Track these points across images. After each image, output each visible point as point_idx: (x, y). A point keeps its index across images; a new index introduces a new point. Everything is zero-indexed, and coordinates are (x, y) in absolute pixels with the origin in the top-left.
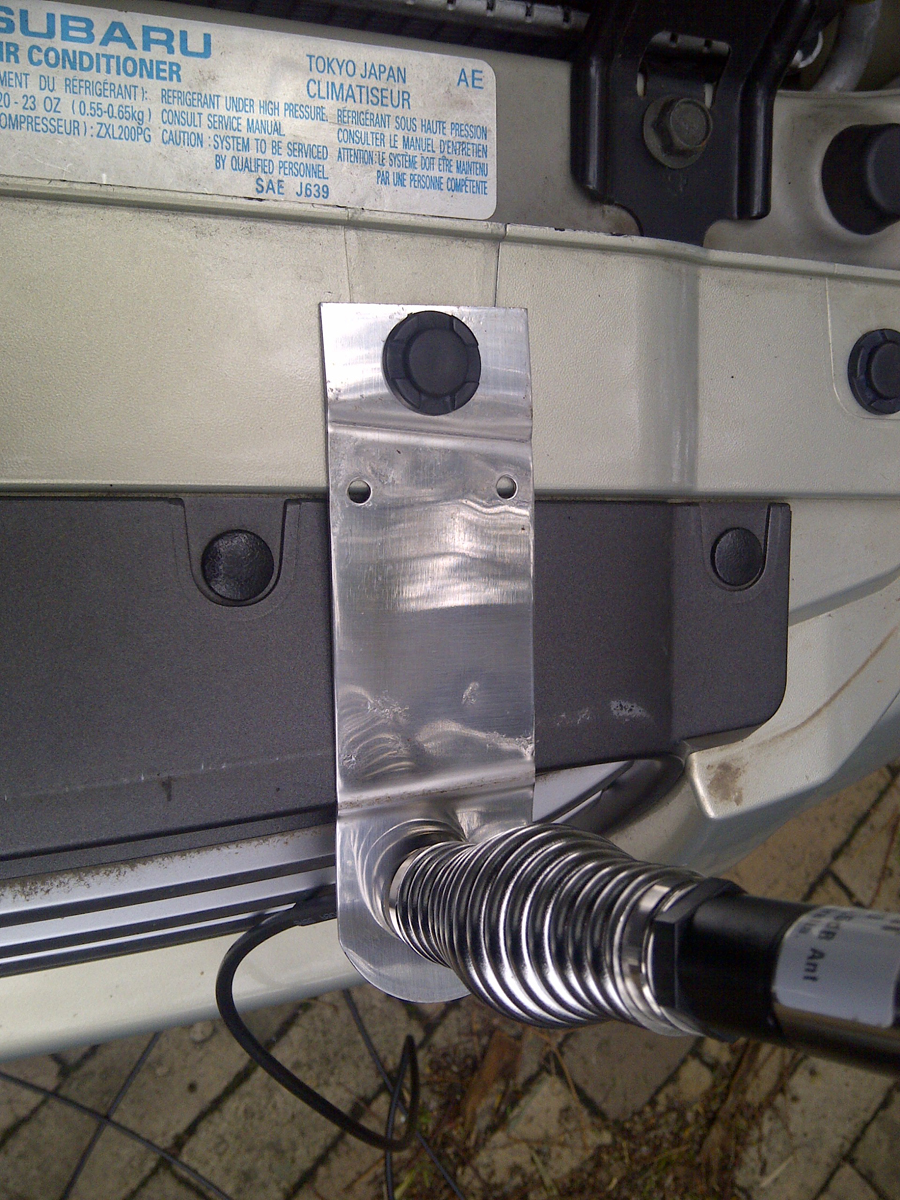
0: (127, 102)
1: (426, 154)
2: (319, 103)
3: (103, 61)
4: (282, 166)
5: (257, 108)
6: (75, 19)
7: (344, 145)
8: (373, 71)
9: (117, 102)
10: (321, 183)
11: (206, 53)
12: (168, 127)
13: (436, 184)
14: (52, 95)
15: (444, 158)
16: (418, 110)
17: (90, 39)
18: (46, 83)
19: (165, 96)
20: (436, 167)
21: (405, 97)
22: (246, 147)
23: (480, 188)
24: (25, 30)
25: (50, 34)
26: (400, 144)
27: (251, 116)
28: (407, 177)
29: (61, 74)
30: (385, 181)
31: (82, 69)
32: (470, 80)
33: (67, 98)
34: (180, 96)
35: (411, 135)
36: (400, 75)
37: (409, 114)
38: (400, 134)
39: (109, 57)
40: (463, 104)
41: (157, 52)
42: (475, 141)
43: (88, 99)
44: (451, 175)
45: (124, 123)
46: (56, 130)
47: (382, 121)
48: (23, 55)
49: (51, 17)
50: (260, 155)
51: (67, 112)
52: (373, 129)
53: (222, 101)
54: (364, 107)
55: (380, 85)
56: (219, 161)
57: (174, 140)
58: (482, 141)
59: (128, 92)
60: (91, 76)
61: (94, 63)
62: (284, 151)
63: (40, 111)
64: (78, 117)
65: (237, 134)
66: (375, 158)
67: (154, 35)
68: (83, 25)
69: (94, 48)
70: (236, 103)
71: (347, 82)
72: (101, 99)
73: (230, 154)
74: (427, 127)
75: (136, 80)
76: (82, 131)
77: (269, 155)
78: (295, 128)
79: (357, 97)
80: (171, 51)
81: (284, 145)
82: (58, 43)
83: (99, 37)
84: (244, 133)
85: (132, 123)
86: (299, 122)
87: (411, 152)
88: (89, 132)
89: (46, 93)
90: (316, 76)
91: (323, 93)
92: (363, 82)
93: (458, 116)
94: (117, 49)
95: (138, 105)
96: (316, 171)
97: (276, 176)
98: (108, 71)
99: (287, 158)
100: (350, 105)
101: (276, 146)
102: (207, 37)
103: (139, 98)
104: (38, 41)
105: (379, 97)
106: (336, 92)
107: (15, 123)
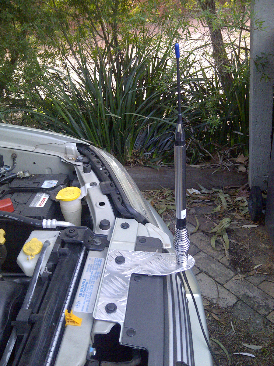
1: (98, 263)
7: (96, 270)
8: (88, 267)
12: (92, 283)
13: (101, 263)
18: (87, 292)
19: (89, 283)
21: (91, 264)
23: (101, 259)
24: (82, 293)
26: (96, 265)
29: (86, 291)
30: (100, 267)
33: (89, 291)
36: (89, 265)
37: (93, 264)
40: (93, 260)
41: (85, 283)
44: (100, 261)
45: (92, 287)
46: (92, 292)
47: (94, 267)
49: (80, 291)
53: (90, 279)
56: (96, 280)
57: (94, 283)
59: (88, 286)
60: (87, 289)
63: (90, 293)
64: (91, 290)
66: (97, 267)
67: (83, 284)
68: (81, 289)
69: (84, 288)
70: (91, 277)
72: (89, 288)
74: (95, 263)
78: (94, 273)
81: (95, 275)
82: (83, 291)
84: (94, 278)
94: (84, 287)
95: (90, 285)
96: (98, 272)
98: (86, 287)
99: (97, 274)
100: (92, 269)
105: (91, 266)
106: (90, 270)
107: (91, 295)
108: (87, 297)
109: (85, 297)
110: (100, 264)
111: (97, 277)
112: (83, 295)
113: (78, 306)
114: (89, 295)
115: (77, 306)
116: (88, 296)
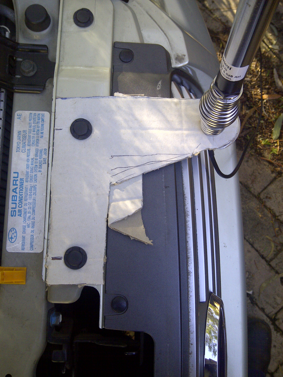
0: (28, 189)
1: (36, 127)
2: (26, 150)
3: (20, 193)
4: (40, 158)
5: (28, 163)
6: (12, 199)
7: (35, 145)
8: (19, 138)
9: (29, 191)
10: (43, 150)
11: (18, 173)
12: (33, 181)
13: (42, 125)
14: (28, 204)
15: (37, 123)
16: (27, 128)
17: (16, 196)
18: (26, 205)
19: (27, 181)
20: (39, 125)
21: (24, 131)
22: (37, 166)
23: (43, 115)
24: (15, 208)
25: (16, 203)
26: (34, 133)
27: (30, 165)
28: (42, 131)
29: (24, 202)
30: (43, 136)
31: (22, 198)
32: (20, 117)
33: (28, 201)
34: (27, 179)
35: (32, 130)
36: (19, 132)
37: (28, 131)
38: (32, 133)
39: (20, 192)
40: (25, 118)
41: (18, 183)
42: (33, 116)
43: (28, 197)
44: (41, 122)
45: (33, 190)
46: (35, 203)
47: (30, 137)
48: (20, 209)
49: (12, 203)
50: (38, 163)
51: (31, 201)
52: (31, 138)
53: (27, 170)
54: (27, 140)
55: (22, 137)
56: (40, 171)
57: (36, 180)
58: (33, 114)
59: (26, 189)
60: (24, 196)
61: (21, 195)
62: (37, 158)
63: (31, 206)
64: (32, 199)
65: (34, 167)
66: (38, 138)
67: (14, 183)
68: (13, 197)
69: (18, 195)
70: (28, 167)
71: (21, 144)
72: (28, 194)
73: (38, 169)
74: (30, 127)
75: (24, 187)
76: (35, 198)
77: (38, 161)
78: (32, 155)
79: (25, 142)
80: (18, 180)
81: (36, 158)
83: (16, 194)
84: (34, 166)
85: (33, 188)
86: (31, 154)
87: (36, 130)
88: (35, 197)
89: (27, 205)
90: (21, 151)
91: (24, 149)
92: (21, 140)
93: (28, 119)
94: (18, 190)
95: (29, 187)
96: (41, 151)
97: (42, 160)
98: (22, 193)
99: (39, 157)
100: (26, 143)
101: (36, 159)
102: (14, 173)
103: (27, 187)
104: (17, 206)
105: (24, 137)
106: (24, 146)
107: (34, 211)
108: (28, 215)
109: (22, 215)
110: (42, 129)
111: (40, 162)
112: (19, 211)
113: (13, 240)
114: (31, 211)
115: (12, 238)
116: (29, 213)
